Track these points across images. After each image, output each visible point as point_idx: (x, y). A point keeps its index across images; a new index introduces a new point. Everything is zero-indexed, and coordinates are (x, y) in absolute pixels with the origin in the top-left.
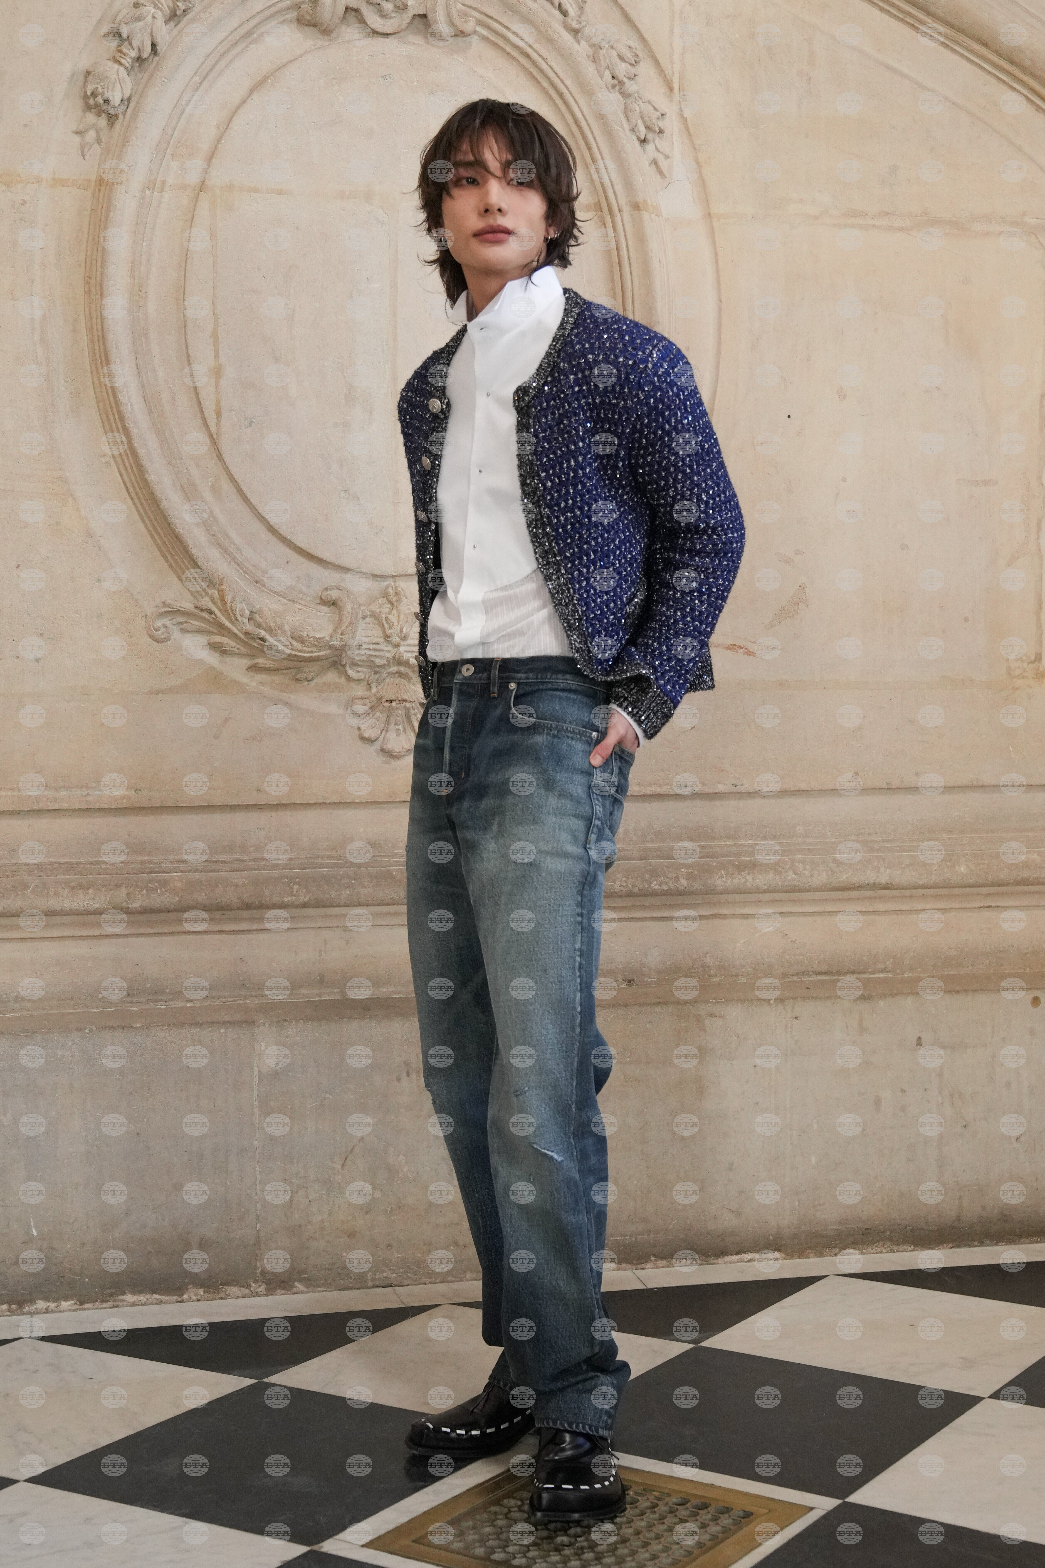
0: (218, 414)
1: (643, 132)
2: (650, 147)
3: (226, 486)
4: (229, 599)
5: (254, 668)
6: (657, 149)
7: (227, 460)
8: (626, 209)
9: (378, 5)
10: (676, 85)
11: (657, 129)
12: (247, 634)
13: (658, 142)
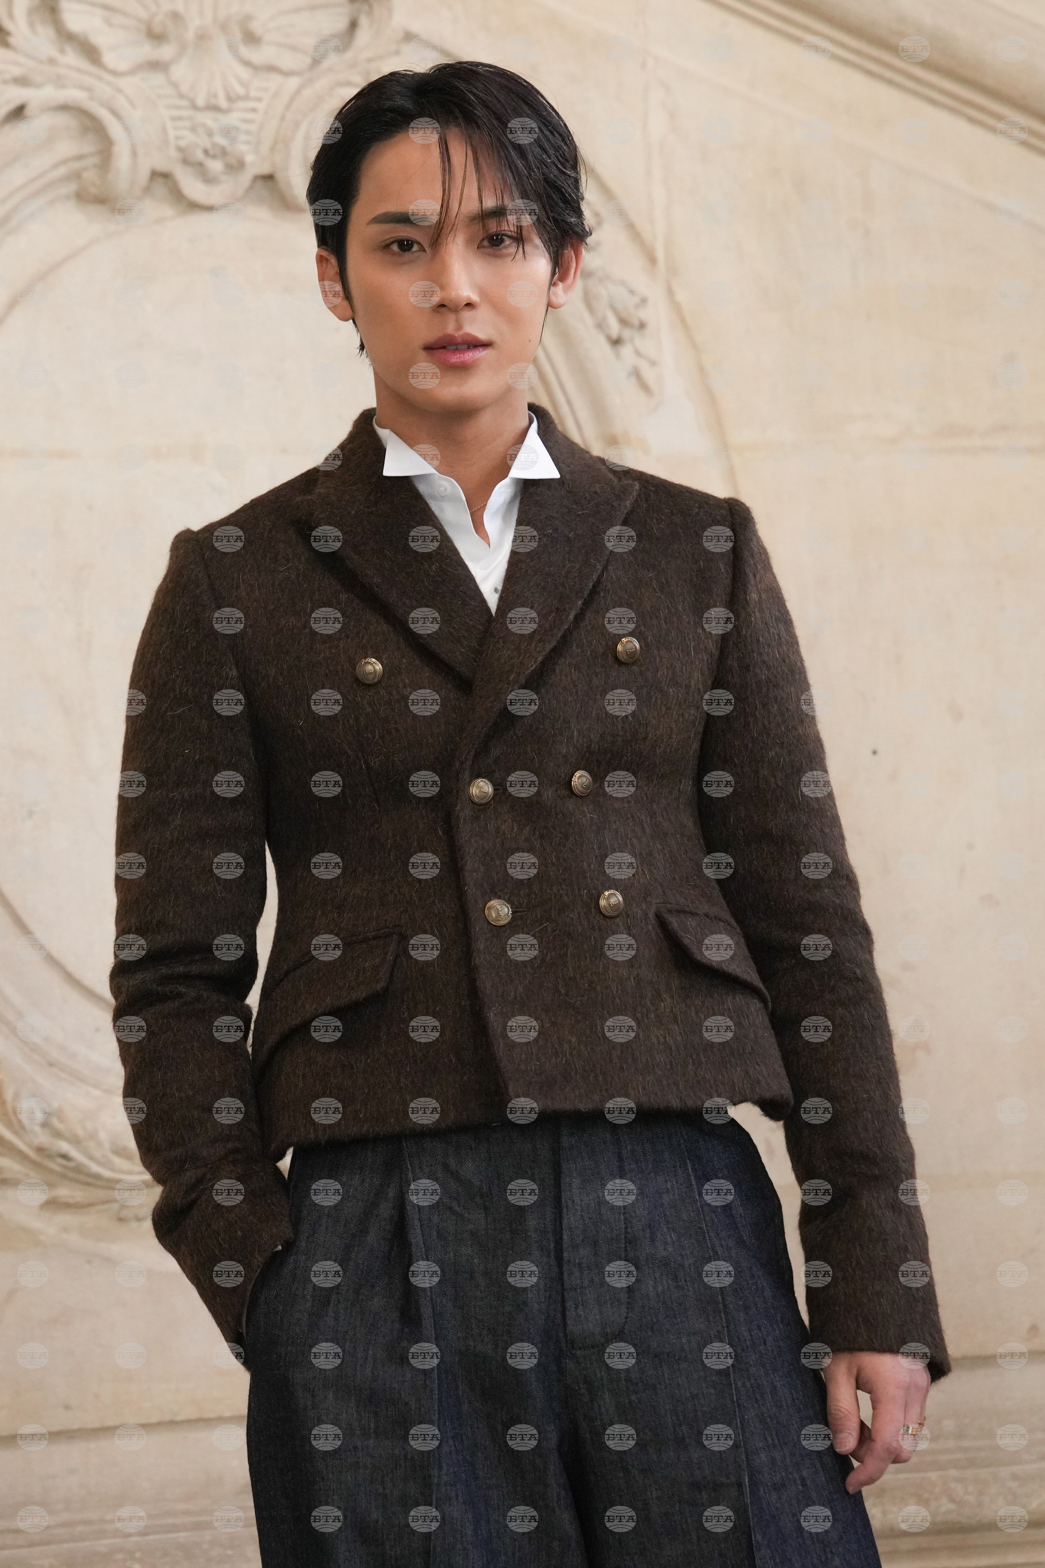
1: (615, 328)
2: (627, 350)
4: (9, 1096)
5: (53, 1205)
6: (638, 353)
9: (201, 164)
10: (660, 255)
11: (636, 323)
12: (40, 1150)
13: (638, 341)
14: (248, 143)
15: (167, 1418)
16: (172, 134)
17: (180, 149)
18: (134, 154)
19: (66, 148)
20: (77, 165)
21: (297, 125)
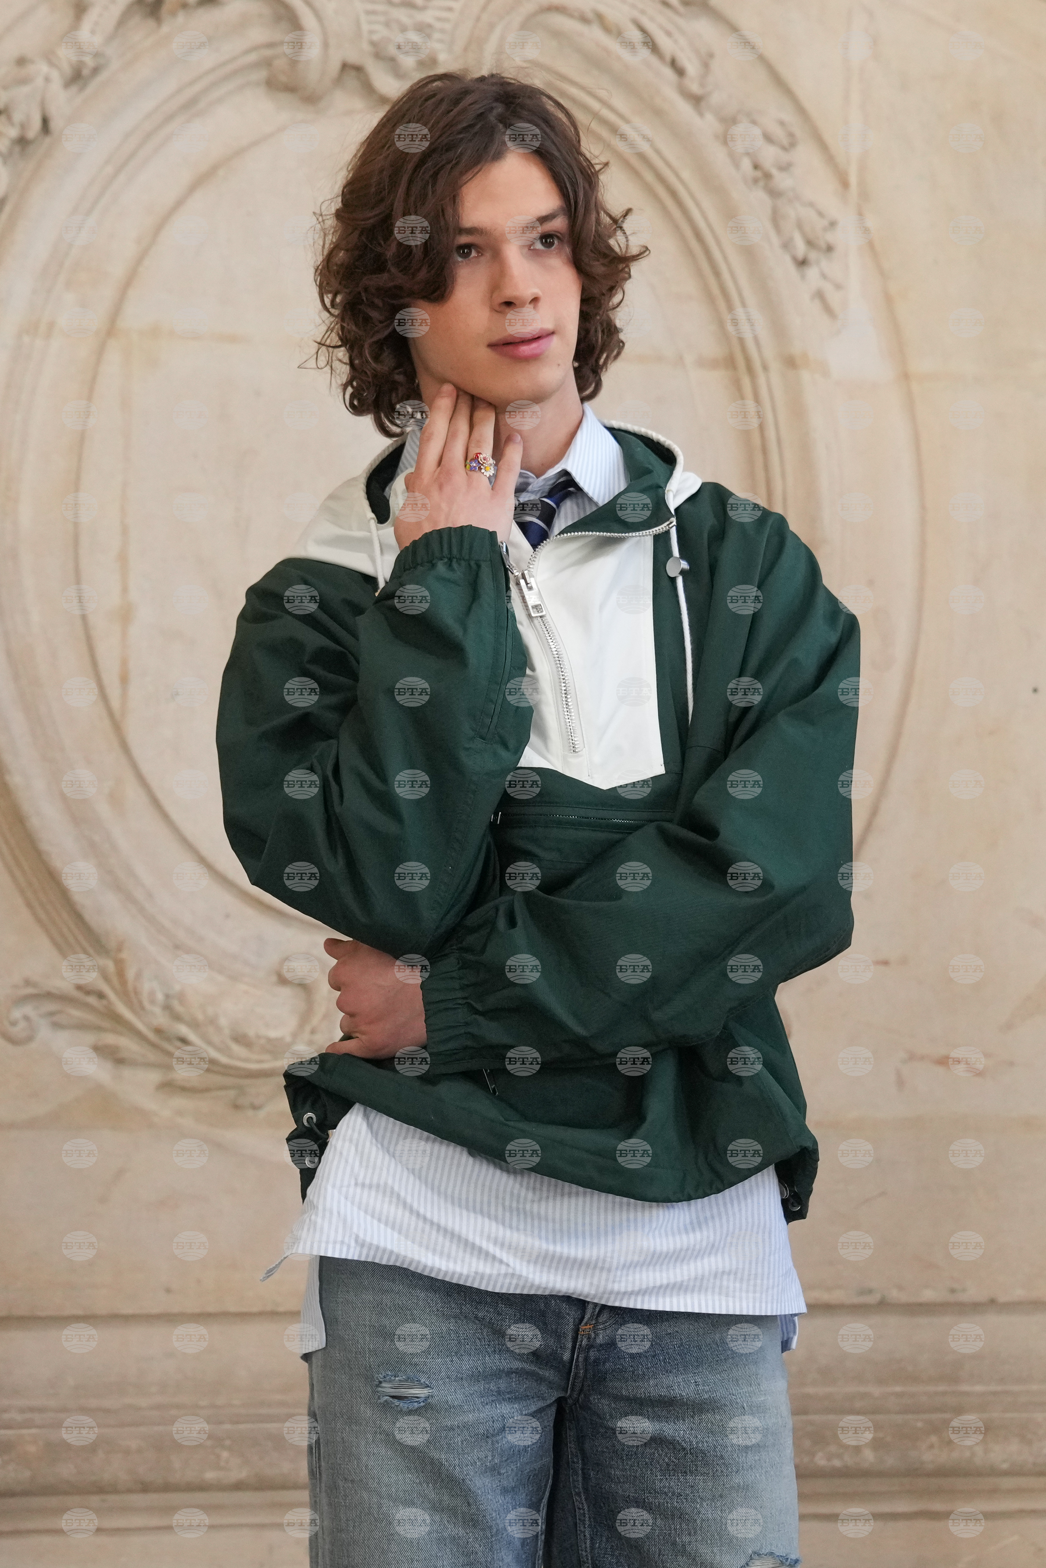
0: (124, 680)
1: (801, 248)
2: (812, 273)
3: (133, 792)
4: (130, 974)
5: (169, 1087)
6: (824, 276)
7: (136, 752)
8: (775, 366)
9: (392, 60)
10: (853, 180)
11: (823, 245)
12: (158, 1031)
13: (824, 264)
14: (441, 41)
15: (269, 1308)
16: (365, 27)
17: (373, 44)
18: (326, 45)
19: (258, 34)
20: (268, 52)
21: (492, 26)
